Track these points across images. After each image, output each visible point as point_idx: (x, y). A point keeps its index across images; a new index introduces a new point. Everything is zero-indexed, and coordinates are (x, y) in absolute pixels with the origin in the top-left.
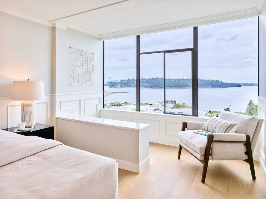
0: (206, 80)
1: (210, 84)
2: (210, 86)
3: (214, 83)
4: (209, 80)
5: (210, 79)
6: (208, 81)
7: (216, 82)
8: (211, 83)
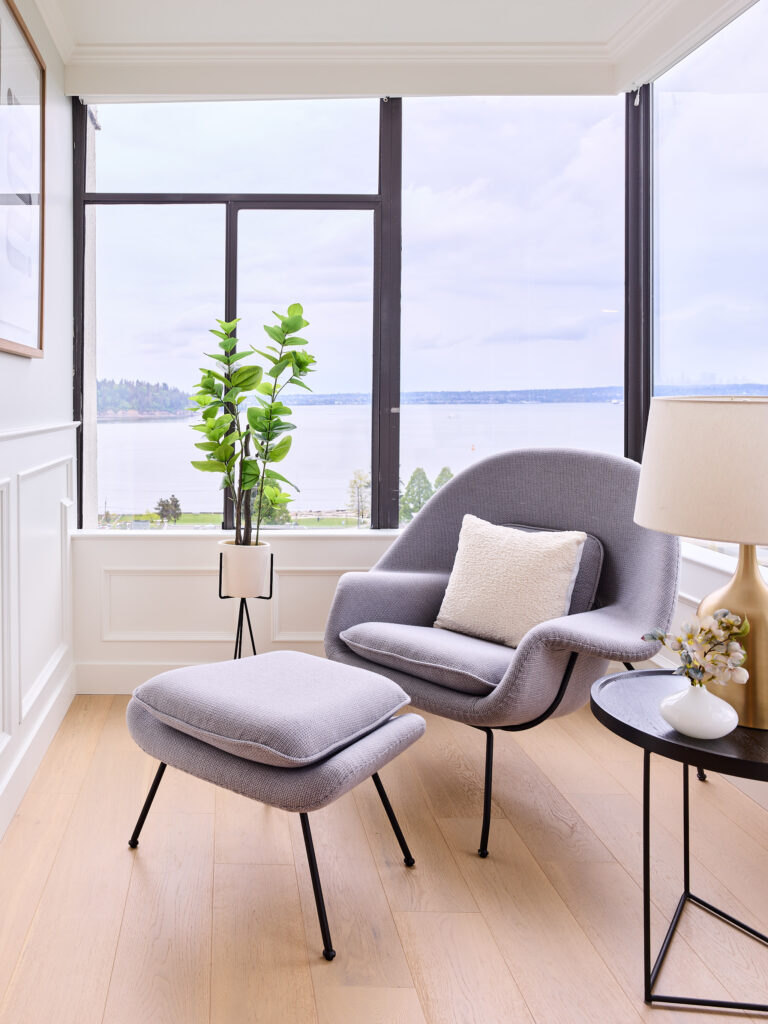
0: (117, 382)
1: (134, 401)
2: (133, 408)
3: (147, 395)
4: (128, 384)
5: (133, 378)
6: (124, 387)
7: (157, 391)
8: (137, 397)
